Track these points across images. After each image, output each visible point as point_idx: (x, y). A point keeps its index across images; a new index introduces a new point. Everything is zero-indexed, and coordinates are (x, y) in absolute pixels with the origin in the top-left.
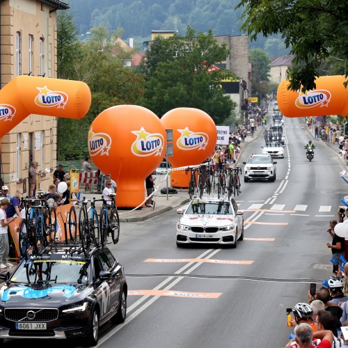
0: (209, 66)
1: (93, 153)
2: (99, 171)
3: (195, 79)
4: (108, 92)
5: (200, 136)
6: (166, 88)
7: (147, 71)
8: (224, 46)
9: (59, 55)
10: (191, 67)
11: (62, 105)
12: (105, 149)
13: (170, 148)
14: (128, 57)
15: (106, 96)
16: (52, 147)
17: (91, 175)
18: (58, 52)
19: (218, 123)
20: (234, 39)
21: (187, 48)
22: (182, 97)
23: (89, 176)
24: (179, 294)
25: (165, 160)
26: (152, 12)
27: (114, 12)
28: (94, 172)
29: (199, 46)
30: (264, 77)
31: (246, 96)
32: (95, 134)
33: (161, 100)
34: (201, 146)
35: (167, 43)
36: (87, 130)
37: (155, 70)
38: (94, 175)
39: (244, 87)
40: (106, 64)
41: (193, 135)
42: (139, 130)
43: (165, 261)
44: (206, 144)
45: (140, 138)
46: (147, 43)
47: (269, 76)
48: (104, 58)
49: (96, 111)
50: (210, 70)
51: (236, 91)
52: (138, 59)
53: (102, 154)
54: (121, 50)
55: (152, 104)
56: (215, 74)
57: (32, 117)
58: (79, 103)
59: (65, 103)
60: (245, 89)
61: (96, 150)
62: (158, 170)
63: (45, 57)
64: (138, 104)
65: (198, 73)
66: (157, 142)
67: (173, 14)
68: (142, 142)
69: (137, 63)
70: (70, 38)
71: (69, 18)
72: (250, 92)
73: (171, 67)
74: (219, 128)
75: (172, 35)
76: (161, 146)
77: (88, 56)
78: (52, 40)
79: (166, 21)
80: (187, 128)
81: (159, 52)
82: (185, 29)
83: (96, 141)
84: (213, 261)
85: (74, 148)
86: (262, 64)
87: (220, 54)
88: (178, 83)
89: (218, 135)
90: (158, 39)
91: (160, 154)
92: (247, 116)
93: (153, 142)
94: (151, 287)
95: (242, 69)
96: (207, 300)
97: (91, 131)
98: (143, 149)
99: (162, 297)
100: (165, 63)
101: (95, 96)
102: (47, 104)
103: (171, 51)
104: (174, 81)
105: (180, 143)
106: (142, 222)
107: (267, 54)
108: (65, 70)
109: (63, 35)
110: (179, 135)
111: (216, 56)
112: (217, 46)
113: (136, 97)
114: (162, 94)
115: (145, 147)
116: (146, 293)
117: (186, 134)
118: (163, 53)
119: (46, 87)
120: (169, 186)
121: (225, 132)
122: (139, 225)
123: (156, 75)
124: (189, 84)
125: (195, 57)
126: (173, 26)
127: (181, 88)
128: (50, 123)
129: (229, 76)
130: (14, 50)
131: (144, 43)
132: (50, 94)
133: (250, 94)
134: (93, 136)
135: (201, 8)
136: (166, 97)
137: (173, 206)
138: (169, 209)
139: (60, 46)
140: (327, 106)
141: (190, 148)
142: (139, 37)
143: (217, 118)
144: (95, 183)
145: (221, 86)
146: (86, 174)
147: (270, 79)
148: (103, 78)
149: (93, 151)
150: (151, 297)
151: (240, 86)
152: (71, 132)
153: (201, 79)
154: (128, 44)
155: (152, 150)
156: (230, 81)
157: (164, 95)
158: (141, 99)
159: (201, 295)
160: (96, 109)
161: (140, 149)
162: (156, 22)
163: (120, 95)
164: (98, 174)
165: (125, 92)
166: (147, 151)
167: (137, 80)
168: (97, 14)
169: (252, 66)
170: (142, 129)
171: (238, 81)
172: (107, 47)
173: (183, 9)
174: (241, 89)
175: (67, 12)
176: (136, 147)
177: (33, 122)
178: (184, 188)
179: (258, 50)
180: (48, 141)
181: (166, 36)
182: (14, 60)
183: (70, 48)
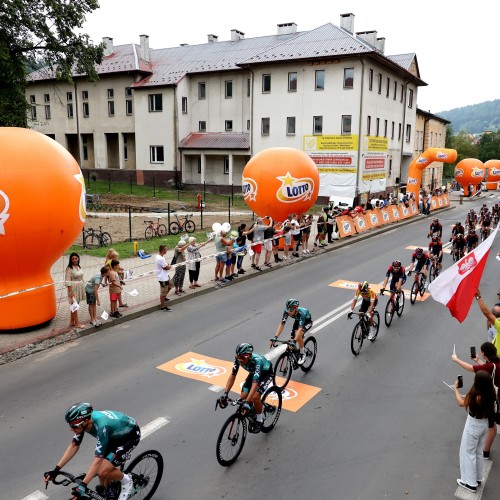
4: (464, 154)
6: (487, 153)
7: (479, 146)
12: (461, 174)
14: (472, 141)
16: (441, 173)
18: (446, 139)
21: (497, 137)
22: (493, 156)
23: (454, 184)
26: (483, 124)
27: (468, 124)
33: (485, 157)
35: (489, 135)
36: (454, 168)
37: (483, 146)
38: (456, 184)
40: (464, 143)
41: (497, 170)
42: (475, 167)
45: (475, 170)
48: (463, 141)
52: (476, 141)
53: (460, 176)
54: (470, 138)
55: (481, 158)
57: (434, 163)
58: (453, 157)
59: (447, 157)
61: (457, 175)
64: (476, 158)
66: (482, 172)
67: (492, 125)
68: (476, 172)
69: (476, 143)
71: (451, 127)
73: (490, 145)
75: (491, 132)
76: (483, 174)
77: (457, 141)
78: (444, 135)
79: (489, 127)
80: (494, 167)
81: (485, 139)
82: (497, 130)
83: (458, 172)
85: (449, 174)
88: (492, 151)
90: (485, 134)
91: (483, 176)
93: (480, 172)
100: (487, 143)
101: (459, 155)
103: (490, 138)
104: (490, 150)
105: (491, 173)
106: (472, 201)
108: (448, 145)
109: (448, 133)
117: (494, 169)
118: (487, 139)
119: (440, 151)
122: (472, 203)
124: (497, 151)
126: (492, 128)
127: (494, 153)
128: (441, 165)
130: (429, 138)
131: (479, 135)
132: (442, 154)
134: (456, 170)
137: (486, 196)
141: (495, 175)
142: (478, 133)
144: (457, 187)
148: (462, 149)
152: (449, 168)
154: (473, 136)
155: (479, 175)
157: (486, 155)
158: (476, 156)
160: (459, 160)
161: (475, 175)
162: (485, 128)
163: (469, 155)
165: (471, 153)
166: (477, 175)
167: (476, 149)
168: (462, 125)
172: (464, 137)
173: (496, 123)
175: (450, 125)
176: (473, 174)
177: (435, 164)
178: (491, 190)
180: (439, 171)
181: (489, 133)
182: (429, 142)
183: (450, 138)
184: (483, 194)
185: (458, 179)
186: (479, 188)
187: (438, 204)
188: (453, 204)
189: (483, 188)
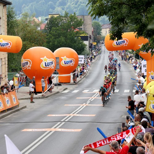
0: (74, 29)
1: (23, 68)
2: (27, 77)
3: (68, 35)
4: (30, 41)
5: (71, 60)
6: (56, 39)
7: (47, 32)
8: (81, 20)
9: (8, 25)
10: (67, 29)
11: (9, 47)
12: (29, 66)
13: (58, 65)
14: (38, 25)
15: (29, 43)
16: (5, 66)
17: (23, 78)
18: (7, 24)
19: (79, 54)
20: (86, 17)
21: (65, 21)
22: (63, 43)
23: (22, 78)
24: (63, 130)
25: (55, 71)
26: (49, 5)
27: (32, 6)
28: (25, 76)
29: (70, 20)
30: (99, 33)
31: (91, 42)
32: (24, 60)
33: (54, 44)
34: (71, 64)
35: (56, 19)
36: (21, 58)
37: (51, 31)
38: (24, 78)
39: (90, 38)
40: (29, 29)
41: (68, 60)
42: (44, 57)
43: (57, 115)
44: (74, 63)
45: (44, 61)
46: (47, 19)
47: (101, 33)
48: (28, 26)
49: (25, 50)
50: (75, 31)
51: (87, 40)
52: (43, 26)
53: (28, 69)
54: (36, 23)
55: (50, 46)
56: (77, 33)
58: (17, 46)
59: (11, 46)
60: (91, 39)
61: (25, 67)
62: (53, 75)
63: (2, 26)
64: (43, 46)
65: (70, 32)
66: (52, 63)
67: (58, 6)
68: (45, 63)
69: (43, 28)
70: (12, 17)
71: (12, 8)
72: (93, 40)
73: (58, 30)
74: (79, 56)
75: (58, 15)
76: (54, 65)
77: (21, 25)
78: (5, 18)
79: (55, 9)
80: (65, 57)
81: (52, 23)
82: (64, 13)
83: (25, 63)
84: (78, 115)
85: (15, 66)
86: (98, 28)
87: (79, 24)
88: (61, 37)
89: (79, 59)
90: (52, 18)
91: (53, 68)
92: (92, 51)
93: (50, 63)
94: (51, 127)
95: (89, 30)
96: (75, 132)
97: (22, 59)
98: (46, 66)
99: (56, 132)
100: (55, 28)
101: (24, 43)
102: (3, 46)
103: (58, 22)
104: (59, 36)
105: (62, 63)
106: (46, 99)
107: (100, 23)
108: (10, 32)
109: (10, 16)
110: (62, 59)
111: (78, 24)
112: (78, 20)
113: (43, 43)
114: (54, 42)
115: (47, 65)
116: (49, 130)
117: (65, 59)
118: (54, 23)
119: (2, 39)
120: (58, 82)
121: (82, 58)
122: (45, 100)
123: (51, 33)
124: (66, 37)
125: (68, 25)
126: (59, 11)
127: (62, 39)
128: (5, 55)
129: (83, 33)
131: (46, 19)
132: (4, 42)
133: (93, 41)
134: (23, 61)
135: (71, 3)
136: (56, 43)
137: (60, 91)
138: (58, 92)
139: (8, 21)
140: (126, 45)
141: (67, 65)
142: (44, 17)
143: (79, 52)
144: (25, 81)
145: (80, 38)
146: (21, 78)
147: (102, 34)
148: (28, 35)
149: (24, 67)
150: (51, 131)
151: (89, 38)
152: (14, 59)
153: (71, 35)
154: (39, 20)
155: (50, 66)
156: (84, 35)
157: (55, 42)
158: (45, 44)
159: (73, 130)
160: (25, 49)
161: (45, 66)
162: (51, 10)
163: (36, 43)
164: (26, 77)
165: (37, 41)
166: (48, 67)
167: (43, 36)
168: (25, 7)
169: (94, 29)
170: (45, 57)
171: (87, 35)
172: (29, 21)
173: (63, 4)
174: (89, 39)
175: (11, 6)
176: (43, 65)
178: (64, 83)
179: (96, 21)
180: (4, 63)
181: (55, 16)
183: (13, 22)
184: (55, 89)
185: (26, 71)
186: (50, 82)
187: (4, 105)
188: (23, 103)
189: (55, 81)
